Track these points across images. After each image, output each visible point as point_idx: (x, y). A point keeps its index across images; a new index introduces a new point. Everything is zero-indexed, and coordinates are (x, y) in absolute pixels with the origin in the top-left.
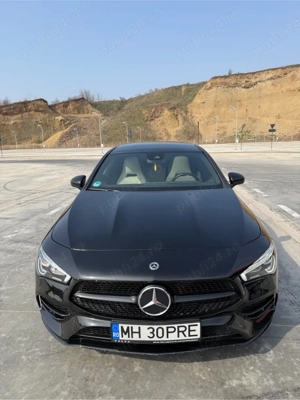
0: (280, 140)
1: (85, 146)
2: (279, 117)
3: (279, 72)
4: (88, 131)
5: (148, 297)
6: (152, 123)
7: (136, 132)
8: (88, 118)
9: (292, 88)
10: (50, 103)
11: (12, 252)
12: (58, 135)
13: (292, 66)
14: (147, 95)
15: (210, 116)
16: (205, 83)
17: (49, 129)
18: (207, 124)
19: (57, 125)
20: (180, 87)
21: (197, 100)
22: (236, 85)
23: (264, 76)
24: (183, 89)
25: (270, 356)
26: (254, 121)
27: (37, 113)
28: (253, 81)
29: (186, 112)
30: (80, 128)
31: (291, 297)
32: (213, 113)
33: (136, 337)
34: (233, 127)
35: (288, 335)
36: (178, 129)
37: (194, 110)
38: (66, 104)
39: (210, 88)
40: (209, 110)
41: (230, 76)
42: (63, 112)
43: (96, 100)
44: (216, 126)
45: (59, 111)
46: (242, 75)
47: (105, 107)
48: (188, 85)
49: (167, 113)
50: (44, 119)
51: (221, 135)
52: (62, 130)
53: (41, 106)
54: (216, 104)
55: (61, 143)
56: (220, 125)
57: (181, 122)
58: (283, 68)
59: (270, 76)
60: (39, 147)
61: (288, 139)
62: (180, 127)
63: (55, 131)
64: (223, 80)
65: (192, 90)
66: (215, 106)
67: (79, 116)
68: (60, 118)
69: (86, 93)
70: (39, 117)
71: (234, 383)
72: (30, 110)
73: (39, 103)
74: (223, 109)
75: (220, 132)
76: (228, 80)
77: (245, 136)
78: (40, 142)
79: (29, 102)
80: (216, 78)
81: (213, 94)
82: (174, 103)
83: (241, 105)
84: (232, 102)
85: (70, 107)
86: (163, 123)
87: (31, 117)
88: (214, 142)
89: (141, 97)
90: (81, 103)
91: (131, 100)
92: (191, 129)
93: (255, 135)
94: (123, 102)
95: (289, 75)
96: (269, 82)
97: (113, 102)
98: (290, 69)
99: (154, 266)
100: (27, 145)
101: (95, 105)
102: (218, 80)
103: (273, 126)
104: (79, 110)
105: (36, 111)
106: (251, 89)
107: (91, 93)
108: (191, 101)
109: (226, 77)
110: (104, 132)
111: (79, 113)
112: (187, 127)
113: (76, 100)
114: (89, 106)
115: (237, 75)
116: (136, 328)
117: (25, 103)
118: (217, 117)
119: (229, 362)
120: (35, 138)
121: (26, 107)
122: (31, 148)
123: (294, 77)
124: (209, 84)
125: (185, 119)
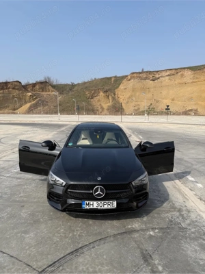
0: (174, 114)
1: (46, 113)
2: (173, 100)
3: (173, 72)
4: (49, 104)
5: (97, 190)
6: (92, 100)
7: (82, 105)
8: (49, 95)
9: (181, 82)
10: (23, 84)
11: (20, 178)
12: (28, 105)
13: (181, 69)
14: (89, 82)
15: (129, 98)
16: (126, 76)
17: (22, 101)
18: (128, 102)
19: (28, 98)
20: (111, 78)
21: (122, 87)
22: (146, 79)
23: (164, 74)
24: (113, 79)
25: (145, 219)
26: (158, 102)
27: (14, 90)
28: (157, 76)
29: (115, 94)
30: (43, 101)
31: (159, 199)
32: (132, 96)
33: (91, 207)
34: (144, 105)
35: (154, 211)
36: (109, 104)
37: (120, 93)
38: (34, 85)
39: (130, 80)
40: (129, 94)
41: (142, 72)
42: (32, 90)
43: (55, 83)
44: (133, 104)
45: (29, 90)
46: (150, 73)
47: (61, 88)
48: (116, 77)
49: (102, 94)
50: (19, 95)
51: (137, 110)
52: (30, 102)
53: (17, 85)
54: (134, 90)
55: (30, 111)
56: (136, 103)
57: (111, 101)
58: (176, 69)
59: (167, 74)
60: (14, 113)
61: (179, 114)
62: (110, 104)
63: (26, 103)
64: (138, 75)
65: (118, 80)
66: (133, 91)
67: (43, 93)
68: (30, 94)
69: (48, 78)
70: (16, 93)
71: (129, 227)
72: (9, 88)
73: (16, 83)
74: (138, 94)
75: (136, 108)
76: (141, 75)
77: (151, 111)
78: (15, 110)
79: (9, 83)
80: (133, 73)
81: (132, 83)
82: (106, 88)
83: (149, 92)
84: (144, 89)
85: (37, 87)
86: (99, 101)
87: (10, 93)
88: (131, 114)
89: (85, 83)
90: (44, 84)
91: (78, 84)
92: (118, 105)
93: (158, 111)
94: (73, 85)
95: (179, 74)
96: (167, 78)
97: (66, 85)
98: (180, 70)
99: (99, 179)
100: (6, 111)
101: (54, 87)
102: (135, 75)
103: (168, 106)
104: (43, 89)
105: (13, 88)
106: (156, 81)
107: (52, 79)
108: (118, 87)
109: (140, 73)
110: (60, 105)
111: (43, 91)
112: (115, 104)
113: (41, 83)
114: (50, 87)
115: (147, 72)
116: (91, 203)
117: (6, 83)
118: (134, 99)
119: (128, 220)
120: (11, 106)
121: (7, 86)
122: (9, 113)
123: (182, 75)
124: (129, 77)
125: (113, 99)
